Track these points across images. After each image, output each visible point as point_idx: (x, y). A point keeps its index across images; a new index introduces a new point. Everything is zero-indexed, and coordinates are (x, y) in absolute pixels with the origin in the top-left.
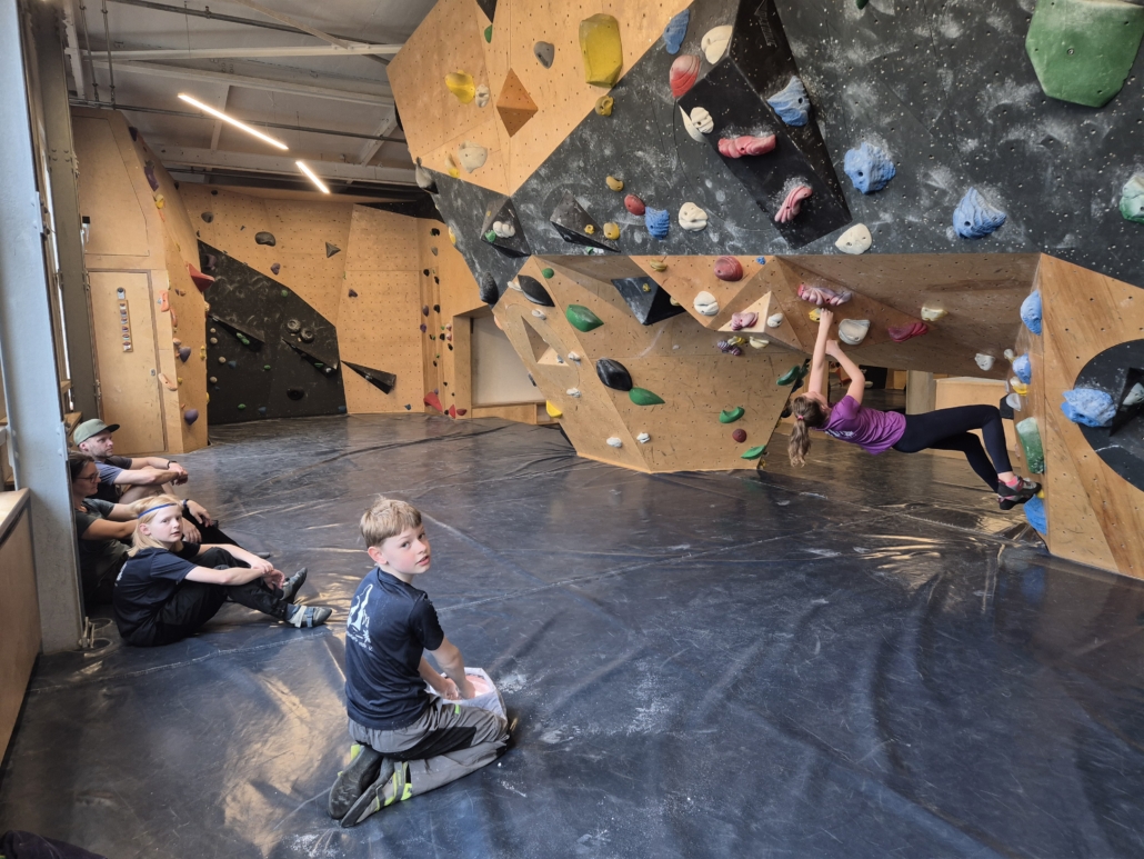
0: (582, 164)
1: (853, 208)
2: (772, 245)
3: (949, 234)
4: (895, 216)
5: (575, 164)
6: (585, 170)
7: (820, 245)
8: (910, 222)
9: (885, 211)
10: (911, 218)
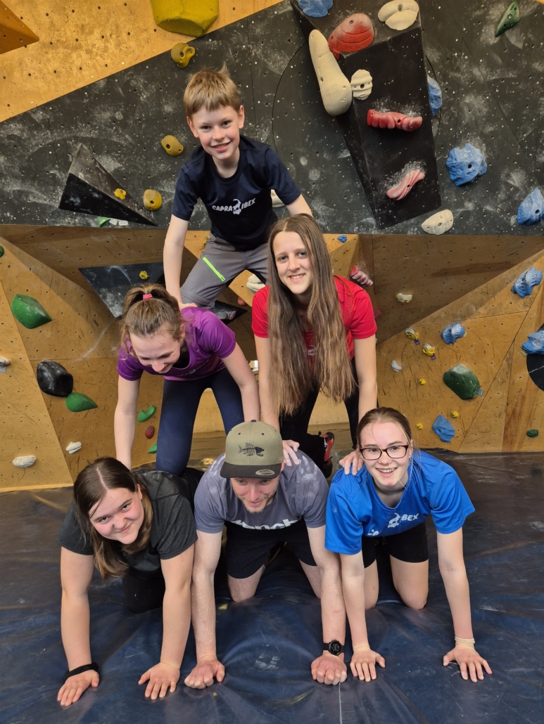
0: (119, 116)
1: (444, 196)
2: (358, 225)
3: (513, 220)
4: (476, 205)
5: (107, 115)
6: (123, 124)
7: (407, 227)
8: (486, 211)
9: (470, 201)
10: (488, 208)
